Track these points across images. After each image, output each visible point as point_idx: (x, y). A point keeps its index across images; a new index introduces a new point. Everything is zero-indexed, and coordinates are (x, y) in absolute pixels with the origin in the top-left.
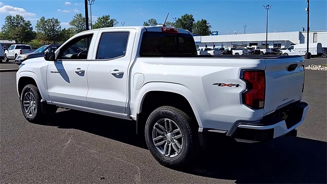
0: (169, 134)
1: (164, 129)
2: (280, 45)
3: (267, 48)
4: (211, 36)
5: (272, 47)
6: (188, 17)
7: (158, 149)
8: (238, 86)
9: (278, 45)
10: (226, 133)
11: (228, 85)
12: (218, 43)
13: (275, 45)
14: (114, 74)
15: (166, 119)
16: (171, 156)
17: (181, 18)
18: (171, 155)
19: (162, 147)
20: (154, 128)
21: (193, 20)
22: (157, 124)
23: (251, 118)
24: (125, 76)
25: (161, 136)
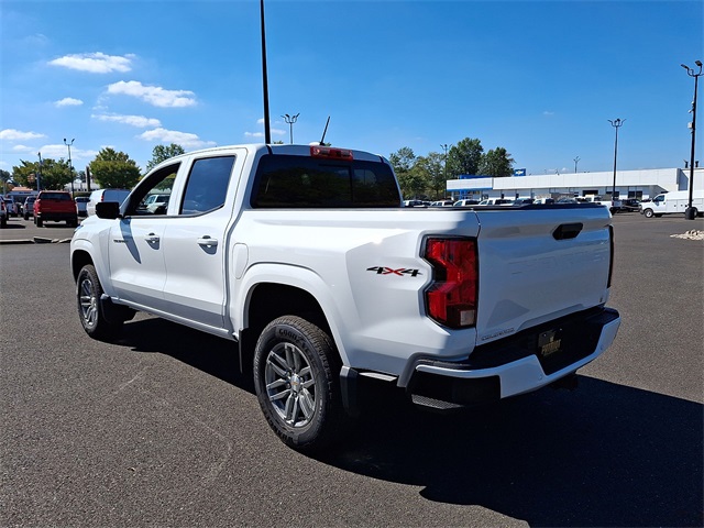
0: (295, 376)
1: (286, 366)
2: (640, 194)
3: (615, 200)
4: (512, 178)
5: (625, 197)
6: (471, 144)
7: (276, 407)
8: (415, 273)
9: (635, 194)
10: (395, 381)
11: (396, 272)
12: (524, 191)
13: (631, 194)
14: (203, 246)
15: (287, 344)
16: (298, 424)
17: (457, 146)
18: (297, 421)
19: (281, 402)
20: (268, 362)
21: (481, 149)
22: (272, 353)
23: (442, 350)
24: (220, 250)
25: (281, 380)
